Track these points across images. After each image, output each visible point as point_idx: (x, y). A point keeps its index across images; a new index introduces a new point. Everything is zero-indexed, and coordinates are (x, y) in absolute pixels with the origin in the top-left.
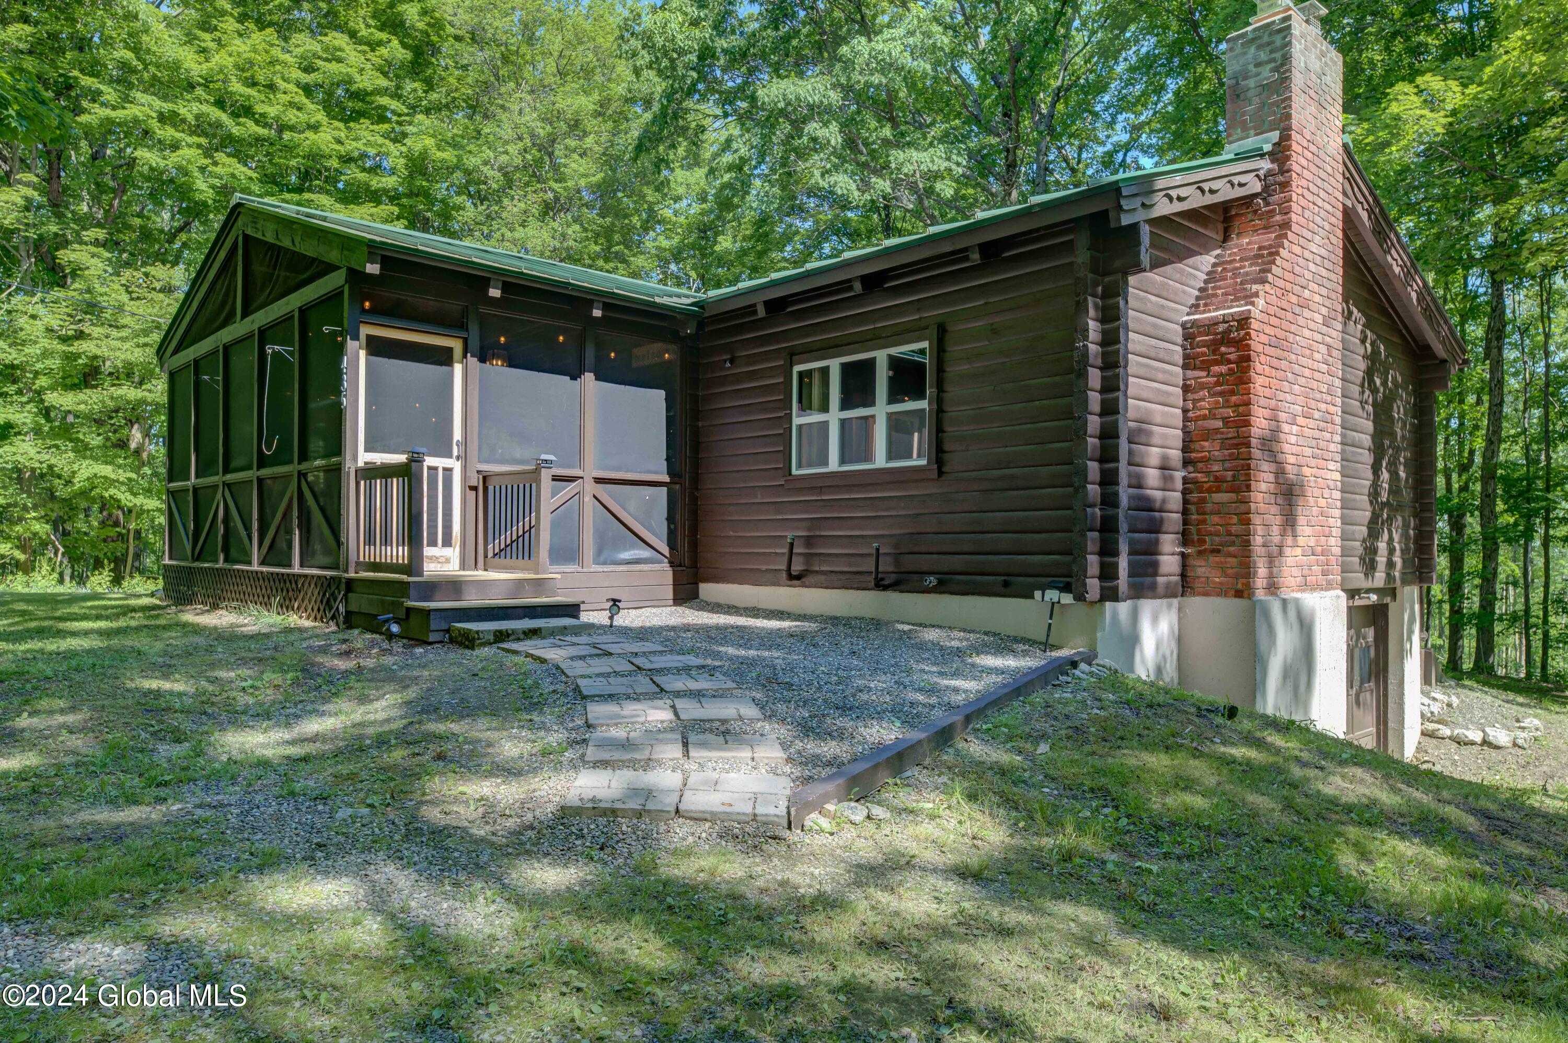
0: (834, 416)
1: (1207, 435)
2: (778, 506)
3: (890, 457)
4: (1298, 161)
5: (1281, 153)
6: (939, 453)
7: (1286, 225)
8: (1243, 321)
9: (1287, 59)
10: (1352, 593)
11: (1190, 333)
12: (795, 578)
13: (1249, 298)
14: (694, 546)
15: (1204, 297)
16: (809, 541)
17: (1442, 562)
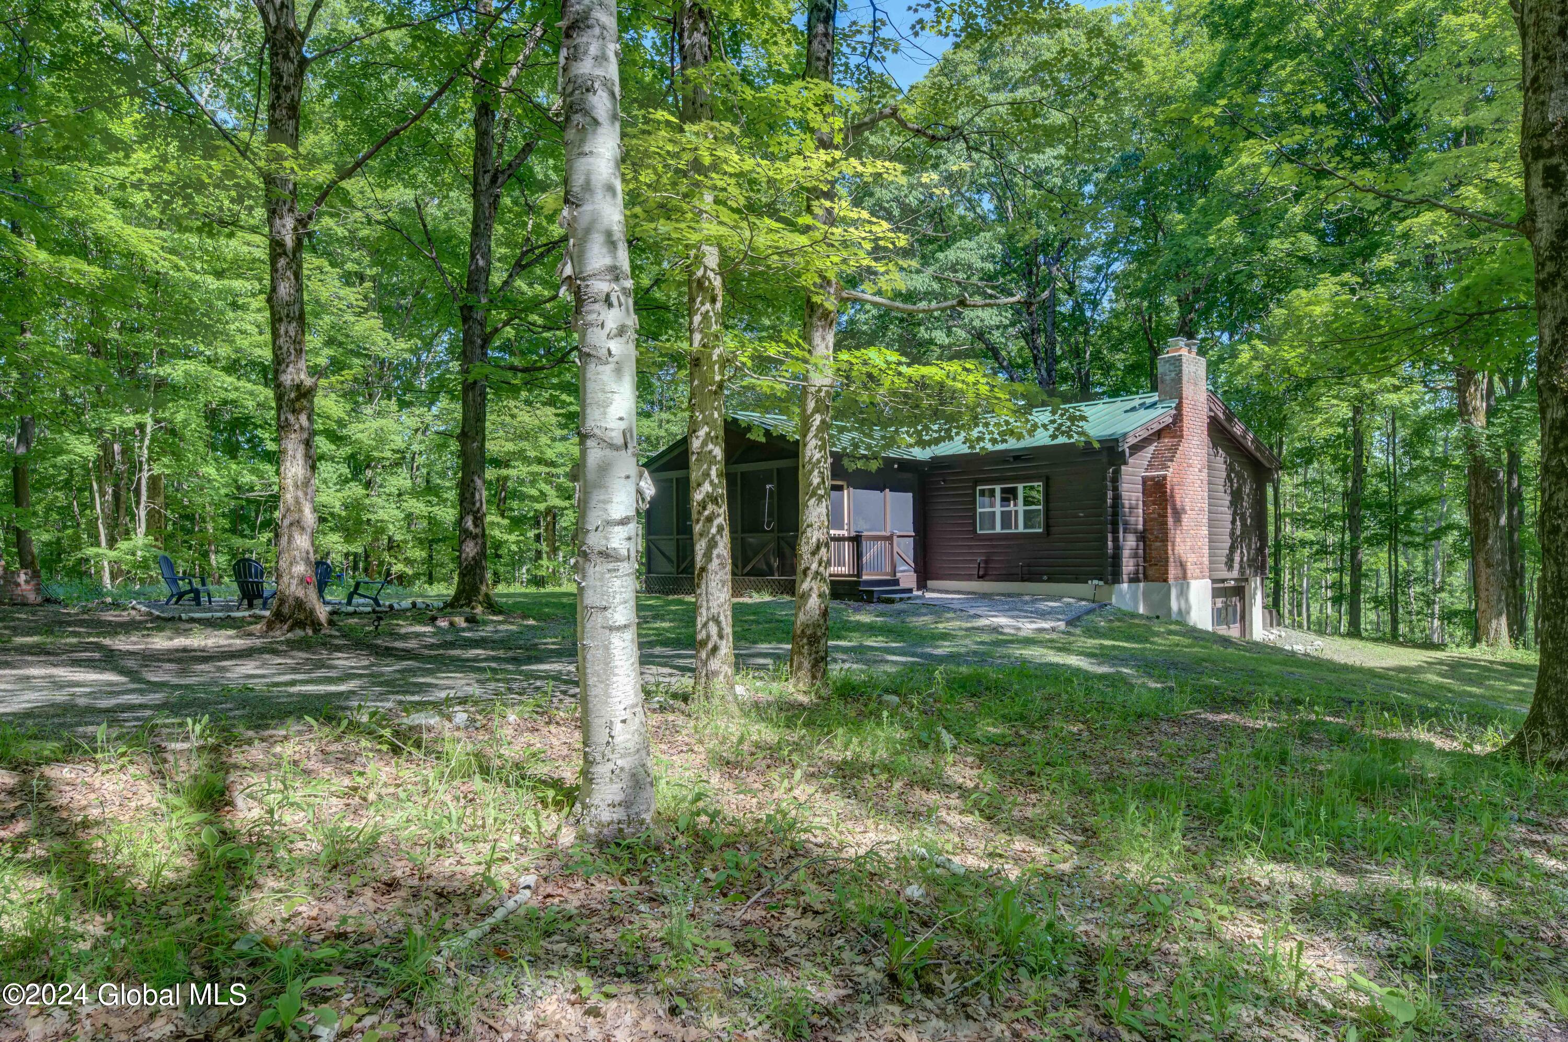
0: (998, 509)
1: (1152, 520)
2: (970, 547)
3: (1026, 527)
4: (1186, 410)
5: (1179, 407)
6: (1048, 526)
7: (1182, 436)
8: (1165, 477)
9: (1181, 371)
10: (1214, 581)
11: (1145, 480)
12: (981, 577)
13: (1166, 467)
14: (925, 563)
15: (1150, 466)
16: (986, 562)
17: (1270, 562)
